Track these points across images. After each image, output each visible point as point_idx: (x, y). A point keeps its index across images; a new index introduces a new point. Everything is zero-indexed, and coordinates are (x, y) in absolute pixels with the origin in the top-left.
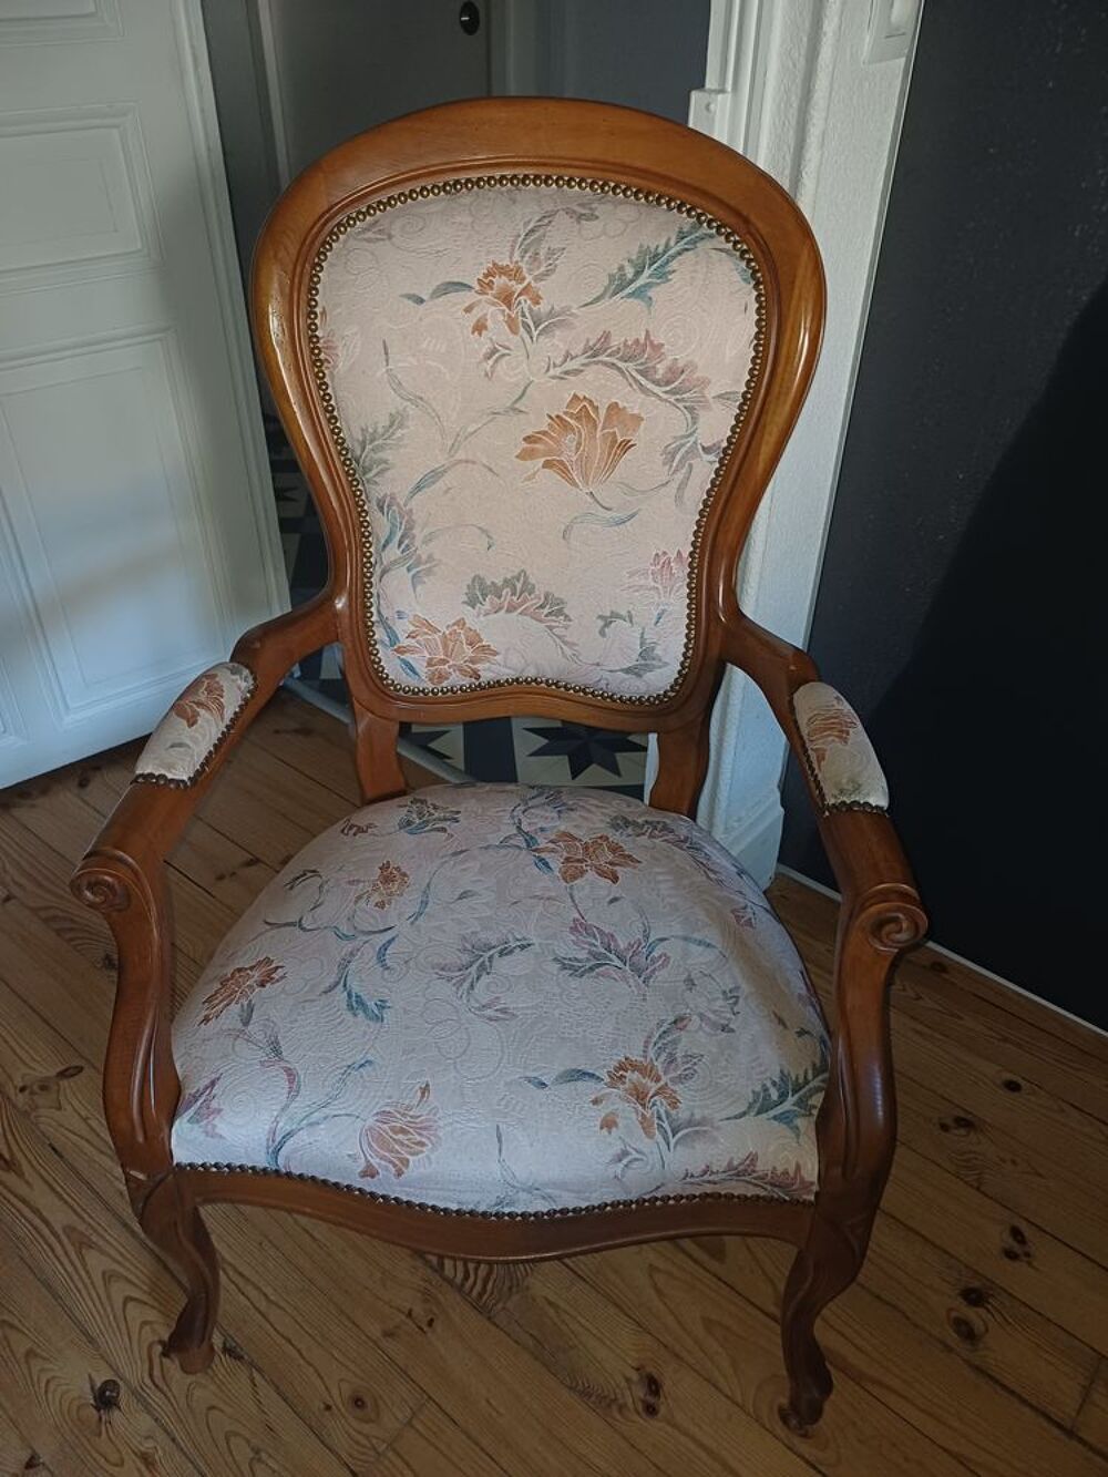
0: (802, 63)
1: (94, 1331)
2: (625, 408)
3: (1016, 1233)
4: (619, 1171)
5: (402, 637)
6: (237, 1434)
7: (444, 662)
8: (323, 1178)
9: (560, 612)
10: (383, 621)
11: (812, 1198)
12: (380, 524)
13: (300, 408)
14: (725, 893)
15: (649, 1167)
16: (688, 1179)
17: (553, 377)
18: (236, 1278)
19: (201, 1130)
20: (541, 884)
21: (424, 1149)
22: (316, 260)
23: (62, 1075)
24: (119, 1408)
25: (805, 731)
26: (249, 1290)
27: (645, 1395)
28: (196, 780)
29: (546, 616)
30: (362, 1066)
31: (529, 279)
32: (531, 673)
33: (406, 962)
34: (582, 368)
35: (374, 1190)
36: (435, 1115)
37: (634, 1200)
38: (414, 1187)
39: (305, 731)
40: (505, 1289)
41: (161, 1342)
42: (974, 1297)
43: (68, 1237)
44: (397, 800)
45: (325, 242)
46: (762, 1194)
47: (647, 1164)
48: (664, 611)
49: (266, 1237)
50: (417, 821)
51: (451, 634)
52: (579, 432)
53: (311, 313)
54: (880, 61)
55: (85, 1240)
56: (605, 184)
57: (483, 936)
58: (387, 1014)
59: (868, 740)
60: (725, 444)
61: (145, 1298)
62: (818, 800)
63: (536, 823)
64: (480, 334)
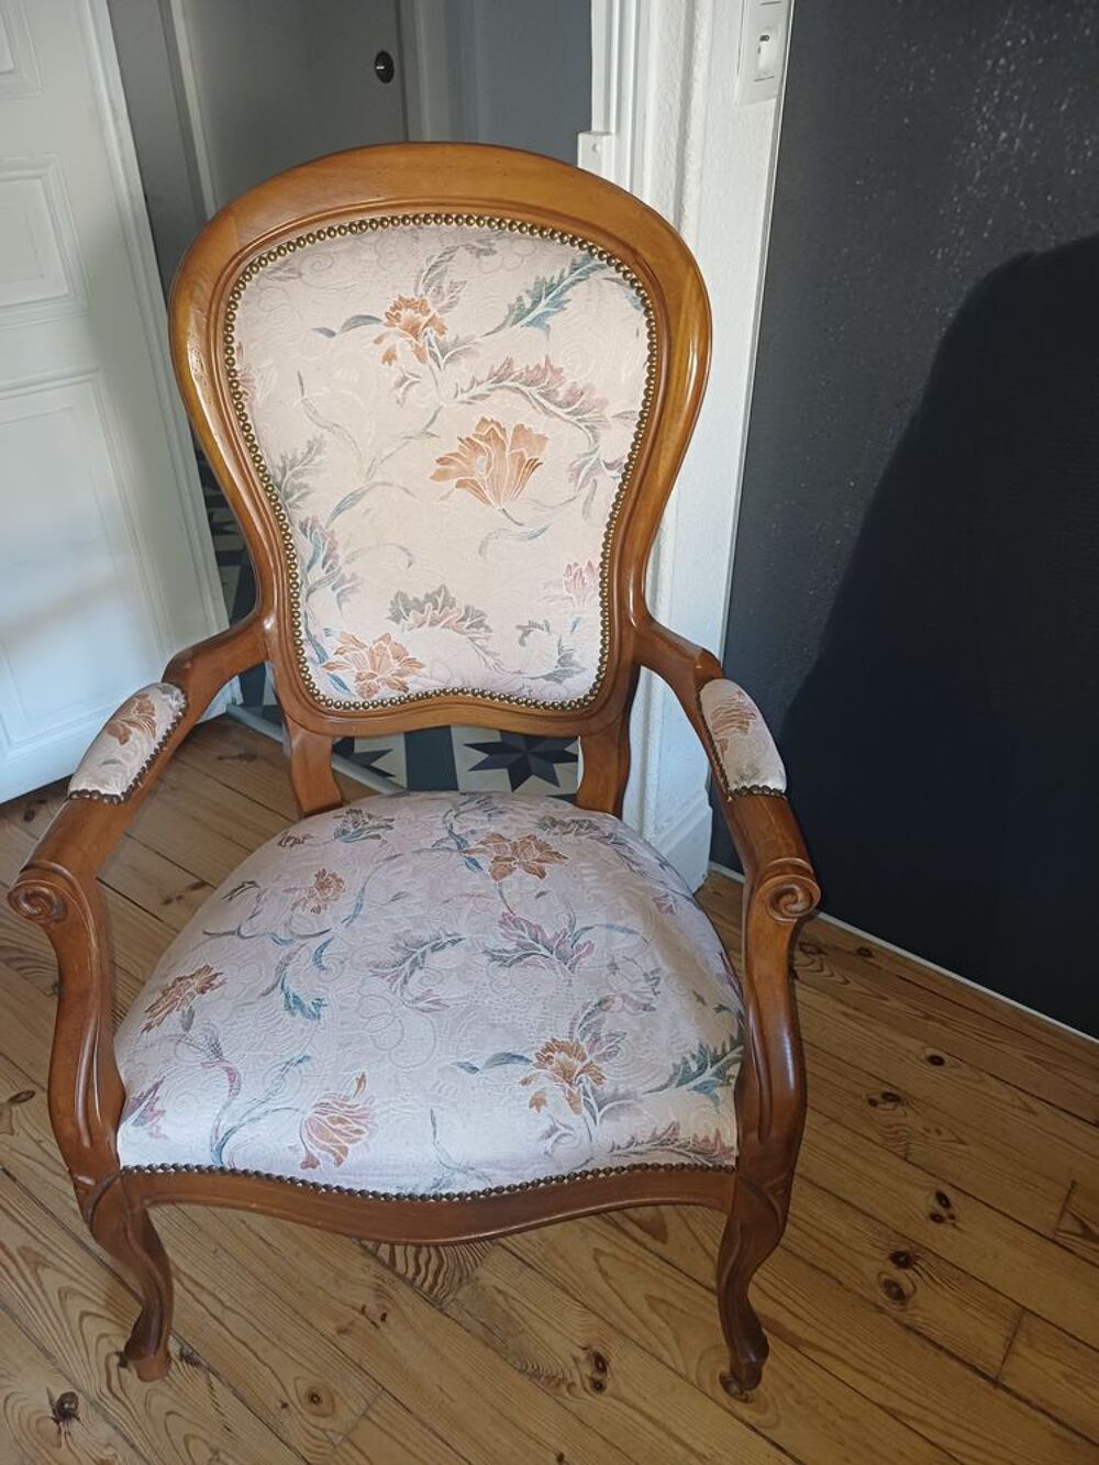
0: (677, 107)
1: (51, 1347)
2: (530, 429)
3: (942, 1198)
4: (549, 1149)
5: (330, 653)
6: (194, 1437)
7: (372, 676)
8: (266, 1172)
9: (480, 624)
10: (311, 639)
11: (732, 1163)
12: (303, 546)
13: (221, 438)
14: (647, 884)
15: (577, 1142)
16: (615, 1152)
17: (462, 402)
18: (190, 1286)
19: (146, 1131)
20: (471, 883)
21: (362, 1136)
22: (231, 298)
23: (14, 1100)
24: (78, 1419)
25: (710, 724)
26: (204, 1297)
27: (592, 1373)
28: (130, 795)
29: (468, 628)
30: (300, 1061)
31: (434, 311)
32: (457, 683)
33: (342, 962)
34: (489, 393)
35: (316, 1181)
36: (371, 1103)
37: (566, 1175)
38: (355, 1175)
39: (250, 757)
40: (456, 1279)
41: (117, 1353)
42: (902, 1260)
43: (23, 1257)
44: (333, 812)
45: (239, 282)
46: (686, 1163)
47: (575, 1138)
48: (578, 619)
49: (220, 1245)
50: (352, 830)
51: (377, 649)
52: (490, 454)
53: (228, 348)
54: (752, 102)
55: (41, 1259)
56: (502, 221)
57: (417, 934)
58: (323, 1011)
59: (767, 730)
60: (626, 461)
61: (102, 1312)
62: (723, 787)
63: (465, 827)
64: (390, 364)
